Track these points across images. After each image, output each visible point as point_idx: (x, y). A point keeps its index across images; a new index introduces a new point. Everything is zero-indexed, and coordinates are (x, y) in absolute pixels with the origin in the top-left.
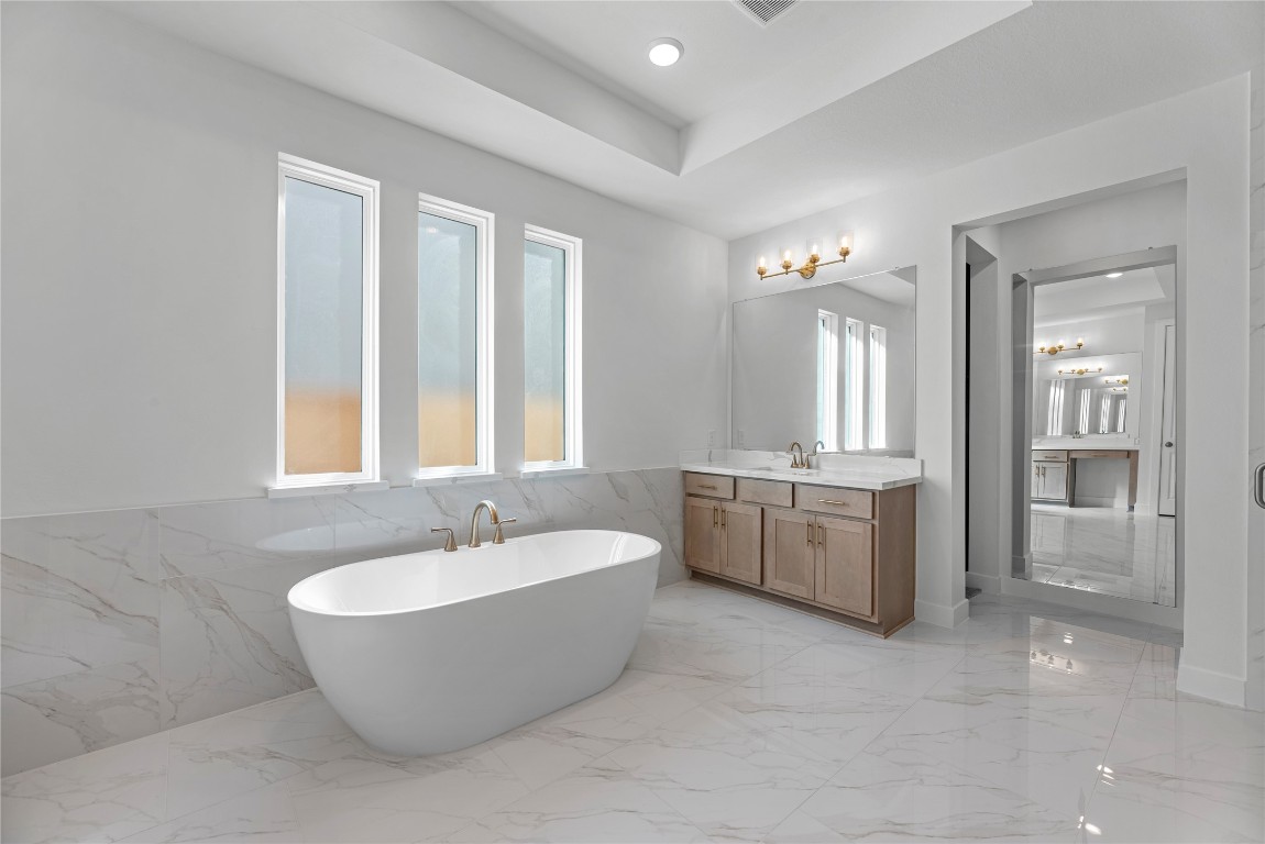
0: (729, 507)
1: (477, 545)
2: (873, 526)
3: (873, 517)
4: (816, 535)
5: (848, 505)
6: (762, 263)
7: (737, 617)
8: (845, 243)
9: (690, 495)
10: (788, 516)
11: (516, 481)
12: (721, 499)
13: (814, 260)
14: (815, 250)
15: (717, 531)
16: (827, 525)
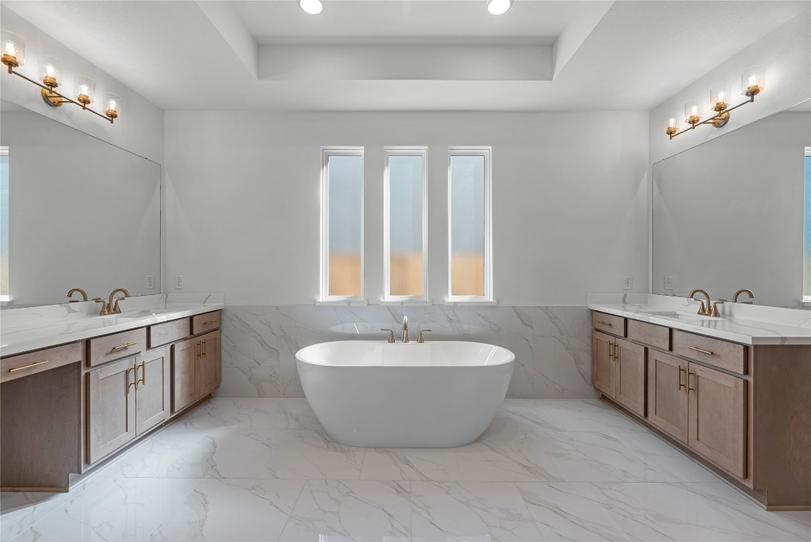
0: (621, 342)
1: (406, 342)
2: (746, 383)
3: (746, 372)
4: (688, 381)
5: (718, 356)
6: (672, 123)
7: (608, 437)
8: (752, 82)
9: (597, 330)
10: (665, 359)
11: (443, 307)
12: (616, 336)
13: (720, 108)
14: (721, 98)
15: (613, 363)
16: (699, 373)
